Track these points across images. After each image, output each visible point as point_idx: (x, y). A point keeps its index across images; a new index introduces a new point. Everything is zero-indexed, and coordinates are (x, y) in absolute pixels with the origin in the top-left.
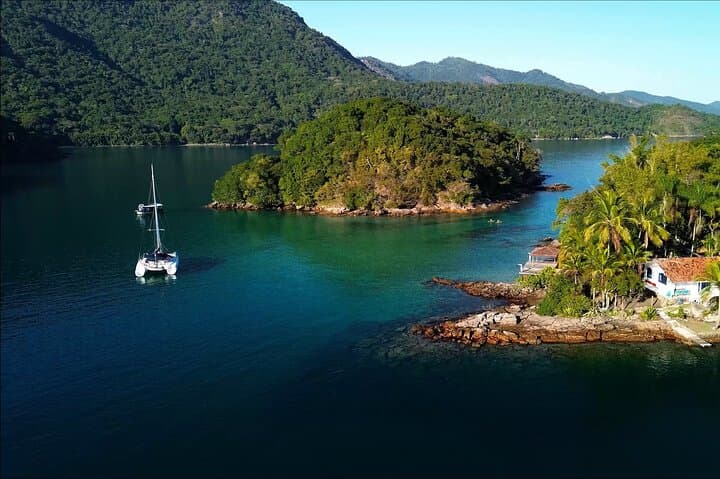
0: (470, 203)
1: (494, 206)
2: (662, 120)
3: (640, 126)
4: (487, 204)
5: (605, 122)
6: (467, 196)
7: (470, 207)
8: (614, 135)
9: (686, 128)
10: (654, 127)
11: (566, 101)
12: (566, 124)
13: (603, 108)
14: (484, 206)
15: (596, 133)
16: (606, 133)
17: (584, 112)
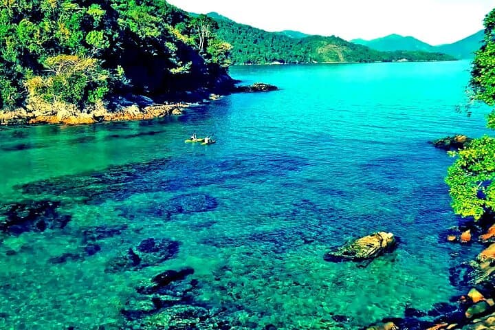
0: (99, 103)
1: (155, 111)
2: (320, 49)
3: (302, 54)
4: (142, 106)
5: (274, 51)
6: (92, 86)
7: (101, 111)
8: (281, 61)
9: (341, 56)
10: (314, 56)
11: (240, 32)
12: (240, 51)
13: (271, 39)
14: (133, 109)
15: (266, 60)
16: (275, 60)
17: (256, 42)
